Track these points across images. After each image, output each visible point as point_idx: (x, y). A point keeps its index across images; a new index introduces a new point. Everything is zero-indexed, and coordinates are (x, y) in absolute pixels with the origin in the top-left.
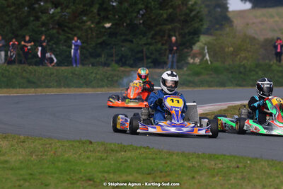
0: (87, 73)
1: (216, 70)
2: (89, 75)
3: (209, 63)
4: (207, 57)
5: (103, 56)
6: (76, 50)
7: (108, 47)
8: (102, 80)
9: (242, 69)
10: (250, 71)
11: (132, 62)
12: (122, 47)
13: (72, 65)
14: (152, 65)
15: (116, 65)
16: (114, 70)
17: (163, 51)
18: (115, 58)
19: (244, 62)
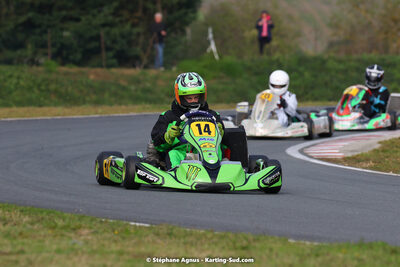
0: (1, 78)
1: (230, 71)
2: (5, 81)
3: (217, 57)
4: (213, 47)
5: (29, 46)
7: (38, 31)
8: (30, 89)
11: (79, 56)
12: (62, 29)
14: (114, 61)
15: (54, 65)
16: (50, 72)
17: (133, 37)
18: (50, 51)
19: (277, 56)
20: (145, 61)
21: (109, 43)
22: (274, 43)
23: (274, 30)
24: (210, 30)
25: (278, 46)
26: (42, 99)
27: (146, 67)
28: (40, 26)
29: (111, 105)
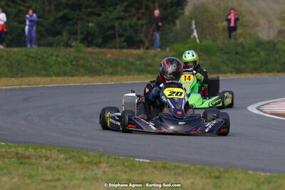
0: (45, 56)
1: (207, 51)
2: (47, 58)
3: (198, 41)
4: (195, 34)
5: (65, 34)
6: (31, 27)
7: (71, 23)
8: (65, 64)
9: (239, 49)
10: (250, 51)
11: (100, 41)
12: (88, 21)
13: (26, 46)
14: (125, 44)
15: (82, 47)
16: (79, 51)
17: (139, 27)
18: (80, 37)
19: (241, 40)
20: (147, 44)
21: (121, 31)
22: (239, 31)
23: (239, 22)
24: (193, 22)
25: (242, 34)
26: (74, 71)
27: (147, 48)
28: (71, 19)
29: (122, 75)
